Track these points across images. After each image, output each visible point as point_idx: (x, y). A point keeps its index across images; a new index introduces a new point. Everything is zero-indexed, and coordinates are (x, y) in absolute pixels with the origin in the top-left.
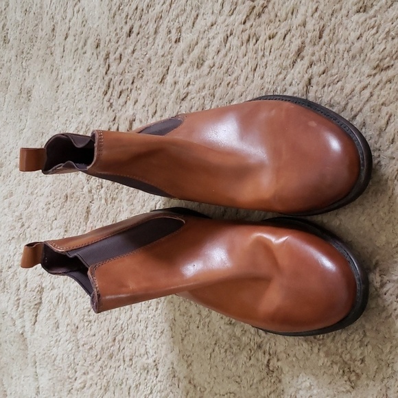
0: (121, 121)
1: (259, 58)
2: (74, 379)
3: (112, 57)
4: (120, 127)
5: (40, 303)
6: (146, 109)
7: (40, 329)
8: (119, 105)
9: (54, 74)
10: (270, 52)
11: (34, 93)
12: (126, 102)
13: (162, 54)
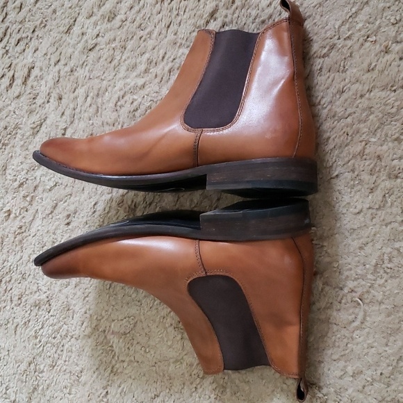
0: (19, 68)
1: (173, 16)
3: (10, 6)
4: (16, 74)
6: (48, 57)
8: (17, 52)
10: (185, 11)
12: (24, 50)
13: (70, 5)
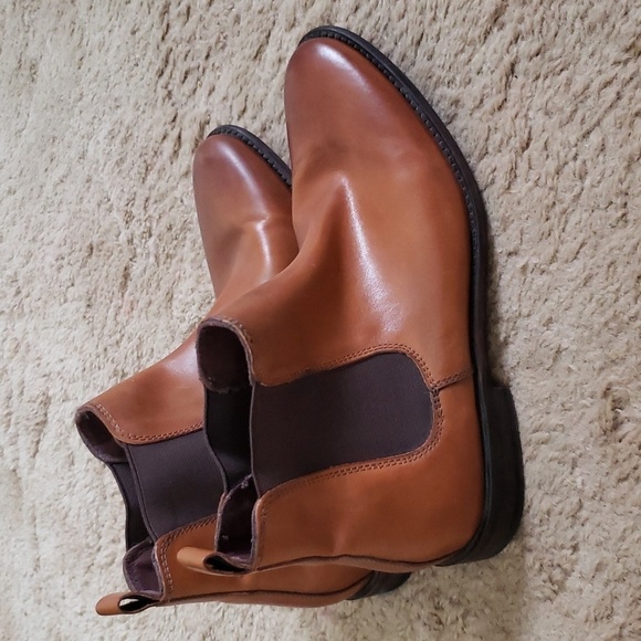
0: (186, 123)
1: (426, 23)
2: (96, 548)
3: (174, 10)
4: (183, 133)
5: (45, 422)
6: (229, 104)
7: (44, 464)
8: (184, 95)
9: (76, 36)
10: (447, 12)
11: (42, 69)
12: (195, 90)
13: (259, 8)
